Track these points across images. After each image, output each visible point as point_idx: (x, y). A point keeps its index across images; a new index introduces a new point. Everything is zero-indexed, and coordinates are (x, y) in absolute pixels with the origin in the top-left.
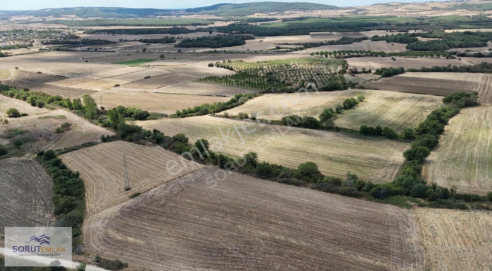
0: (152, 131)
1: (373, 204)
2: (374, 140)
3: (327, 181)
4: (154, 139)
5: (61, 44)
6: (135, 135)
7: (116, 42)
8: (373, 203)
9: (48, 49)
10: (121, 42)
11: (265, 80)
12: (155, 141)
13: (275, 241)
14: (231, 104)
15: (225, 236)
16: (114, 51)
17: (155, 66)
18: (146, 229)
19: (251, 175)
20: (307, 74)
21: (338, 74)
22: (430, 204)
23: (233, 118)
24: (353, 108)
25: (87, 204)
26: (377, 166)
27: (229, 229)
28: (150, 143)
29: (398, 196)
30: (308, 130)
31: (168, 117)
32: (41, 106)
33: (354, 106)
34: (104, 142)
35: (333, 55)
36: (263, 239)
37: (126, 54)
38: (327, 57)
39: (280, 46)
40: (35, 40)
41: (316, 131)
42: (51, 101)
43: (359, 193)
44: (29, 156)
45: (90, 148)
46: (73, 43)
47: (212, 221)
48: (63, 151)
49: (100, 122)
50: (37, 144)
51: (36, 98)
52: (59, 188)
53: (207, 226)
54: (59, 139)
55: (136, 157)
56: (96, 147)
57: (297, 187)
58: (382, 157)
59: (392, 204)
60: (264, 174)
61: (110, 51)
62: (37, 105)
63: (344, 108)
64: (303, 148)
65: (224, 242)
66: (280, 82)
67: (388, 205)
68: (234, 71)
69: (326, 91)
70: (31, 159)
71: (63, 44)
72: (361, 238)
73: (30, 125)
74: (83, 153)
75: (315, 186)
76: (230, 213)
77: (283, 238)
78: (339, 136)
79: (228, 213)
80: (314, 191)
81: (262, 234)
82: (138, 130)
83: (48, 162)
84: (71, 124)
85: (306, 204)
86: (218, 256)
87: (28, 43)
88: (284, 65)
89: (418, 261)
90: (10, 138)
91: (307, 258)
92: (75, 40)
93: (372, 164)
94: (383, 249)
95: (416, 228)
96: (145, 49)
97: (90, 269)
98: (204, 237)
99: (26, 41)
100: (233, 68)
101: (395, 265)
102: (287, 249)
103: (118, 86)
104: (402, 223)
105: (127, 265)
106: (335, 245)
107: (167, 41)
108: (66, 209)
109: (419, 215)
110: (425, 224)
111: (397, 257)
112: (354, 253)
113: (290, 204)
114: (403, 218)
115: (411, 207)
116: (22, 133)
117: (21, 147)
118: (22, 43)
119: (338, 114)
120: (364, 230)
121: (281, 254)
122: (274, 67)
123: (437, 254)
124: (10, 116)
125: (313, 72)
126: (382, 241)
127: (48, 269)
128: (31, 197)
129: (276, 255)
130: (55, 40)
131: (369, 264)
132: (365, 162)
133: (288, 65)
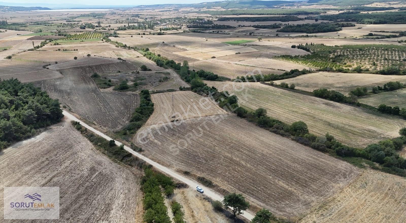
0: (211, 87)
2: (387, 118)
3: (307, 137)
5: (199, 28)
6: (199, 88)
7: (235, 27)
8: (333, 158)
9: (188, 31)
10: (239, 27)
11: (331, 60)
13: (231, 159)
14: (283, 76)
15: (204, 150)
16: (229, 34)
17: (251, 45)
18: (166, 138)
19: (254, 123)
20: (374, 59)
22: (382, 169)
23: (276, 86)
24: (394, 91)
25: (148, 120)
26: (368, 136)
27: (210, 148)
28: (205, 95)
29: (359, 157)
30: (332, 102)
31: (230, 80)
32: (161, 66)
34: (181, 90)
36: (225, 157)
37: (236, 36)
39: (373, 33)
40: (184, 25)
41: (338, 104)
42: (168, 63)
43: (326, 149)
44: (138, 92)
45: (171, 93)
46: (206, 27)
47: (204, 141)
48: (155, 92)
49: (186, 78)
50: (145, 86)
51: (160, 61)
52: (138, 109)
53: (199, 143)
54: (158, 85)
56: (174, 93)
57: (281, 137)
58: (379, 131)
59: (348, 162)
60: (262, 124)
61: (227, 34)
62: (159, 65)
63: (383, 90)
64: (314, 114)
65: (201, 153)
66: (342, 64)
67: (345, 163)
68: (310, 52)
69: (381, 74)
70: (137, 94)
71: (200, 27)
72: (296, 174)
73: (149, 76)
74: (165, 95)
75: (294, 138)
76: (218, 140)
77: (238, 159)
78: (355, 110)
80: (293, 141)
81: (227, 154)
82: (203, 85)
83: (144, 96)
84: (169, 78)
86: (191, 159)
87: (179, 27)
88: (358, 49)
89: (324, 197)
90: (135, 81)
91: (243, 173)
92: (209, 25)
93: (364, 134)
94: (305, 183)
95: (350, 180)
96: (253, 33)
97: (127, 148)
98: (192, 148)
99: (178, 25)
100: (310, 50)
101: (303, 193)
102: (235, 165)
103: (214, 57)
104: (342, 175)
105: (143, 151)
106: (270, 172)
107: (274, 27)
108: (135, 120)
109: (364, 174)
110: (362, 180)
111: (310, 190)
112: (280, 179)
113: (265, 144)
114: (347, 172)
115: (364, 167)
116: (142, 80)
117: (137, 87)
118: (176, 26)
119: (372, 93)
120: (304, 170)
121: (228, 167)
122: (347, 50)
123: (347, 197)
124: (142, 70)
125: (382, 57)
126: (310, 180)
127: (109, 144)
128: (125, 112)
129: (224, 166)
130: (196, 24)
131: (283, 188)
132: (359, 131)
133: (361, 50)
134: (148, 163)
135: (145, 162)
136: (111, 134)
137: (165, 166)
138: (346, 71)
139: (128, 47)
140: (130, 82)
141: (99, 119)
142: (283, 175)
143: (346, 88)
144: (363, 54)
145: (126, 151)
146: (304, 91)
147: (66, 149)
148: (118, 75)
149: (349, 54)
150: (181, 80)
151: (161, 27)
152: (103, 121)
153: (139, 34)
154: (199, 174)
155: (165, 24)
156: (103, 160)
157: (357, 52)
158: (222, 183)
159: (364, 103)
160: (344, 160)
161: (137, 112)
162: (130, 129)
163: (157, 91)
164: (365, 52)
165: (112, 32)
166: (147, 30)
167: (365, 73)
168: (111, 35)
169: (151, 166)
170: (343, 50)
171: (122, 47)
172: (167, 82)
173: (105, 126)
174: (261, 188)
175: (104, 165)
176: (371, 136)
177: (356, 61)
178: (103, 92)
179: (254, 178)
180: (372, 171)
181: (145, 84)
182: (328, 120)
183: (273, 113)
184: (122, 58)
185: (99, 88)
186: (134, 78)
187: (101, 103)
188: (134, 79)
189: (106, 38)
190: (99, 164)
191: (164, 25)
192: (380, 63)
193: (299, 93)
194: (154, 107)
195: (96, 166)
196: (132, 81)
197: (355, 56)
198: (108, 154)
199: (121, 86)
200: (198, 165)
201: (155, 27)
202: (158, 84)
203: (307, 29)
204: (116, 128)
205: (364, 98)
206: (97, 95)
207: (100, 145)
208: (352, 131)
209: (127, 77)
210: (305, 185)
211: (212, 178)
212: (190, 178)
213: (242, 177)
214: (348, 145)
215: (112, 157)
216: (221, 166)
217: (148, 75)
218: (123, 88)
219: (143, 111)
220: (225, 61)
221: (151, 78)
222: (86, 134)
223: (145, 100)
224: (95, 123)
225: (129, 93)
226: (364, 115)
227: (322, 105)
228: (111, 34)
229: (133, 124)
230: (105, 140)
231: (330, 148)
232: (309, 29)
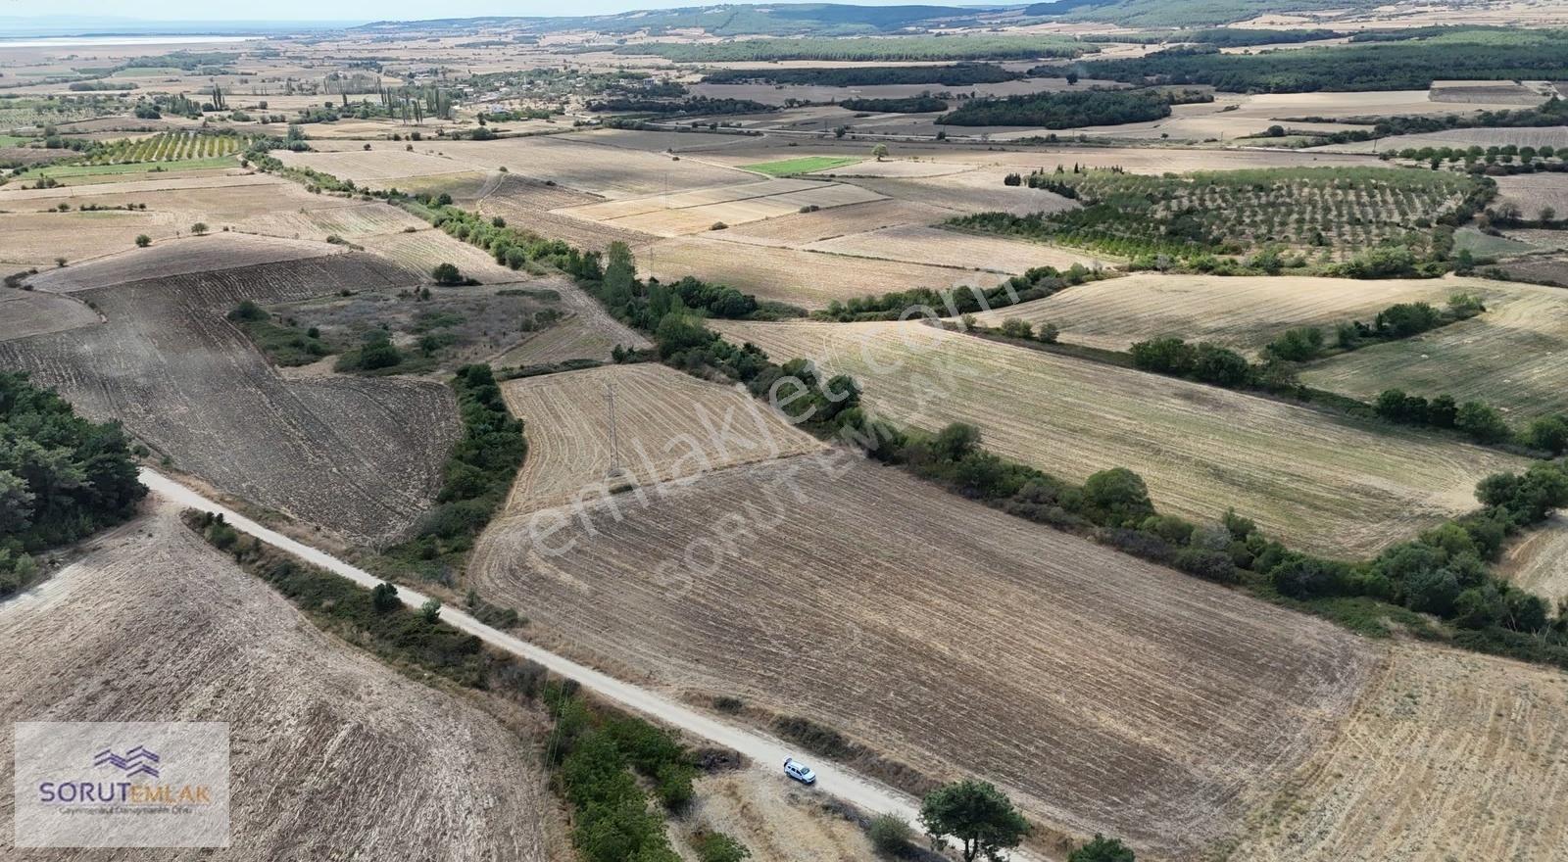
0: (741, 347)
1: (1267, 608)
2: (1415, 440)
3: (1153, 529)
4: (737, 367)
5: (634, 110)
6: (694, 352)
7: (775, 108)
8: (1268, 606)
9: (594, 122)
10: (792, 106)
11: (1162, 228)
12: (736, 372)
13: (893, 636)
15: (775, 605)
16: (758, 134)
17: (850, 177)
18: (608, 563)
19: (939, 484)
20: (1313, 220)
21: (1434, 225)
22: (1455, 638)
23: (987, 333)
24: (1413, 338)
25: (514, 491)
26: (1365, 512)
27: (796, 592)
28: (724, 376)
29: (1361, 598)
30: (1205, 388)
31: (807, 316)
32: (516, 264)
33: (1425, 330)
34: (619, 363)
35: (1462, 163)
36: (865, 629)
37: (787, 142)
38: (1435, 166)
39: (1285, 126)
40: (573, 98)
41: (1228, 395)
42: (542, 254)
43: (1233, 573)
44: (443, 376)
45: (579, 374)
46: (663, 108)
47: (766, 569)
48: (515, 373)
49: (630, 312)
50: (467, 352)
51: (508, 244)
52: (464, 449)
53: (746, 576)
54: (521, 345)
55: (673, 406)
56: (594, 373)
57: (1056, 533)
58: (1401, 490)
59: (1326, 617)
60: (973, 486)
61: (749, 134)
62: (508, 261)
63: (1375, 335)
64: (1151, 437)
65: (764, 617)
66: (1206, 241)
67: (1315, 620)
68: (1078, 199)
69: (1353, 278)
70: (442, 383)
71: (640, 109)
72: (1149, 677)
73: (473, 306)
74: (558, 382)
75: (1108, 535)
76: (820, 560)
77: (918, 635)
78: (1296, 416)
79: (815, 558)
80: (1102, 548)
81: (870, 616)
82: (707, 339)
83: (472, 392)
84: (561, 314)
85: (1047, 576)
86: (731, 643)
87: (553, 107)
88: (1250, 188)
89: (1280, 762)
90: (419, 331)
91: (951, 689)
92: (672, 100)
93: (1352, 504)
94: (1194, 714)
95: (1354, 689)
96: (847, 128)
97: (451, 616)
98: (724, 599)
99: (551, 100)
100: (1077, 190)
101: (1199, 754)
102: (913, 660)
103: (720, 227)
104: (1316, 669)
105: (525, 623)
106: (1054, 678)
107: (922, 105)
108: (460, 493)
109: (1395, 659)
110: (1395, 684)
111: (1220, 740)
112: (1099, 705)
113: (1002, 567)
114: (1333, 657)
115: (1388, 634)
116: (447, 323)
117: (434, 353)
118: (540, 106)
119: (1339, 350)
120: (1176, 662)
121: (888, 667)
122: (1213, 192)
123: (1361, 757)
124: (439, 284)
125: (1340, 215)
126: (1207, 698)
127: (371, 599)
128: (408, 462)
129: (874, 666)
130: (621, 98)
131: (1119, 737)
132: (1331, 496)
133: (1261, 189)
134: (555, 674)
135: (544, 670)
136: (369, 558)
137: (631, 682)
138: (1226, 268)
139: (361, 192)
140: (401, 333)
141: (300, 495)
142: (1105, 685)
143: (1239, 332)
144: (1272, 205)
145: (449, 626)
146: (1094, 350)
147: (185, 634)
148: (343, 307)
149: (1224, 205)
150: (610, 321)
151: (482, 108)
152: (322, 504)
153: (397, 138)
154: (779, 707)
155: (494, 96)
156: (360, 671)
157: (1249, 199)
158: (880, 737)
159: (1318, 388)
160: (1308, 612)
161: (460, 458)
162: (446, 535)
163: (522, 367)
164: (1277, 197)
165: (282, 130)
166: (425, 121)
167: (1294, 274)
168: (278, 143)
169: (572, 687)
170: (1198, 192)
171: (338, 193)
172: (554, 331)
173: (335, 526)
174: (1037, 747)
175: (369, 694)
176: (1378, 511)
177: (1253, 230)
178: (293, 382)
179: (999, 708)
180: (1417, 646)
181: (466, 343)
182: (1210, 459)
183: (1002, 439)
184: (344, 237)
185: (272, 365)
186: (414, 316)
187: (294, 427)
188: (414, 325)
189: (260, 153)
190: (344, 692)
191: (491, 102)
192: (1340, 235)
193: (1076, 356)
194: (525, 434)
195: (333, 701)
196: (407, 330)
197: (1248, 213)
198: (375, 646)
199: (370, 353)
200: (765, 670)
201: (457, 107)
202: (522, 341)
203: (1048, 112)
204: (383, 532)
205: (1316, 367)
206: (271, 393)
207: (330, 610)
208: (1306, 495)
209: (386, 316)
210: (1194, 719)
211: (835, 718)
212: (747, 727)
213: (953, 707)
214: (1306, 550)
215: (395, 657)
216: (859, 666)
217: (468, 305)
218: (378, 360)
219: (487, 452)
220: (766, 242)
221: (484, 315)
222: (258, 563)
223: (483, 407)
224: (289, 515)
225: (406, 379)
226: (1331, 435)
227: (1173, 400)
228: (279, 140)
229: (458, 512)
230: (352, 584)
231: (1246, 564)
232: (1055, 114)
